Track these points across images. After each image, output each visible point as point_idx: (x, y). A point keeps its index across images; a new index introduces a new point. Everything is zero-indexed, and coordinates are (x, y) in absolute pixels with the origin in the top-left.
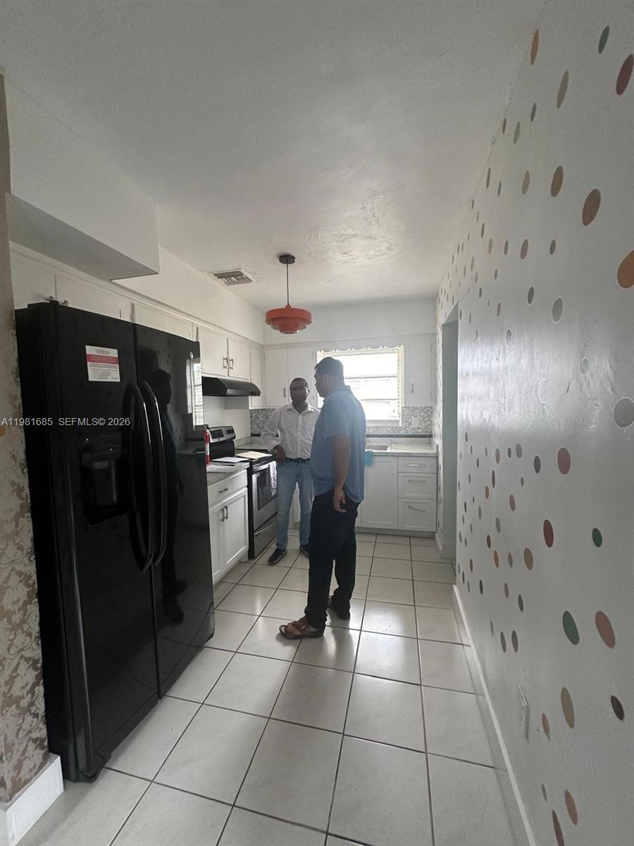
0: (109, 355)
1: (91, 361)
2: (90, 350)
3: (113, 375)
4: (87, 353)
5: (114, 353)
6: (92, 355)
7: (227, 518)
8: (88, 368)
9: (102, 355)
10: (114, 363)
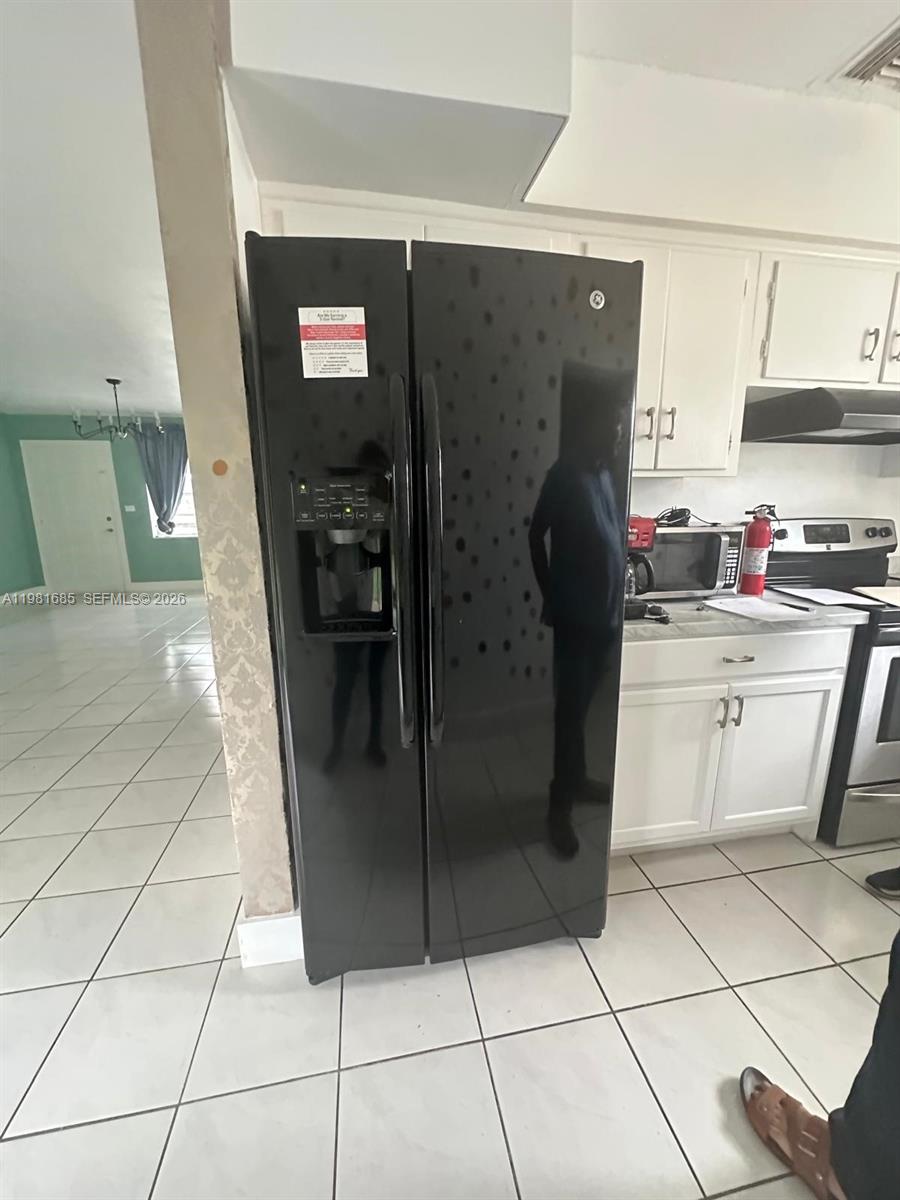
0: (346, 321)
1: (310, 339)
2: (307, 316)
3: (351, 361)
4: (302, 322)
5: (356, 316)
6: (310, 326)
7: (737, 722)
8: (304, 352)
9: (331, 322)
10: (353, 338)
